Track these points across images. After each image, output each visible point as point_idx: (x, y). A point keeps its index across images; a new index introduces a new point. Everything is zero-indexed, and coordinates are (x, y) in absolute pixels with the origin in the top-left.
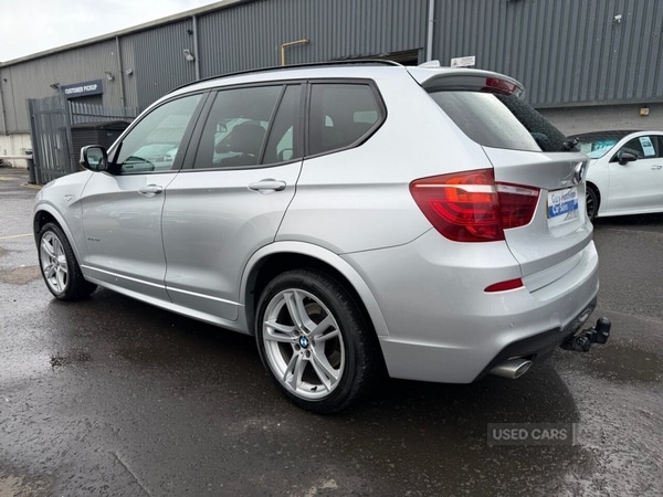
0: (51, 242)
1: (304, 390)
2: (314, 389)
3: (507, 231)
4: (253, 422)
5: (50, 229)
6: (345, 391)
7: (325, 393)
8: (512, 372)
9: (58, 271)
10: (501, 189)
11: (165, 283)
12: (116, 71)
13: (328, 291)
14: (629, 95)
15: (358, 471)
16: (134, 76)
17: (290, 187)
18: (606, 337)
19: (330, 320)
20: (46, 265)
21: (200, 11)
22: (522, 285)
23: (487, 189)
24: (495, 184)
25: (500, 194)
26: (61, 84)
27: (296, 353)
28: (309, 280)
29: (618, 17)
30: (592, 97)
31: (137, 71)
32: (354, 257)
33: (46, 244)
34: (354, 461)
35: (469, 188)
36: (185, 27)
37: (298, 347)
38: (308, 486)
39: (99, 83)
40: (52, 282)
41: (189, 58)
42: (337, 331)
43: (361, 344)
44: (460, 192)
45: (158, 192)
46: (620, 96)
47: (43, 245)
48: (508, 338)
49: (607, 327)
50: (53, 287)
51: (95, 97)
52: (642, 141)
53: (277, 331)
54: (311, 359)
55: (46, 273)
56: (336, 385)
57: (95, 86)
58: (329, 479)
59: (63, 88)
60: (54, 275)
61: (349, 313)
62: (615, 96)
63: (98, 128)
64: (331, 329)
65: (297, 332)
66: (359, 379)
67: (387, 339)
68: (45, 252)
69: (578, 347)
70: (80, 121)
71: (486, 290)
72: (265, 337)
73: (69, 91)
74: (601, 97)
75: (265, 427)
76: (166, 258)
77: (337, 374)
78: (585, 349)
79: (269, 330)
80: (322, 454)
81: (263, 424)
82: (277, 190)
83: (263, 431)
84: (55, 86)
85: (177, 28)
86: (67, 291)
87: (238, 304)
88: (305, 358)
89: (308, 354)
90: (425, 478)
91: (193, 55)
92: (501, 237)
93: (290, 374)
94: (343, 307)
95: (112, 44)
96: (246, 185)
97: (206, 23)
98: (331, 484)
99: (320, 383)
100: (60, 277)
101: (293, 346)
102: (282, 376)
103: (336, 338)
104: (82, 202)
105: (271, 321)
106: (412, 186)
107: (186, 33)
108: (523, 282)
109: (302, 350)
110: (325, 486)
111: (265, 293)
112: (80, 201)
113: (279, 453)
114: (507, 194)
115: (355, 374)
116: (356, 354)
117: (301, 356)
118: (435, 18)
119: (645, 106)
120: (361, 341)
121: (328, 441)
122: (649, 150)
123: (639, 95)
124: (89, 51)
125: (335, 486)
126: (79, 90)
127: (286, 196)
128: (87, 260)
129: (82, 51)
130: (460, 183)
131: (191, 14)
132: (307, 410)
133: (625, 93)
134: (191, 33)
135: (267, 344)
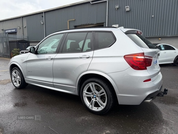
0: (15, 73)
1: (95, 109)
2: (98, 109)
3: (147, 67)
4: (83, 118)
5: (16, 69)
6: (107, 108)
7: (101, 109)
8: (149, 102)
9: (17, 81)
10: (146, 57)
11: (53, 83)
12: (21, 26)
13: (102, 83)
14: (156, 35)
15: (114, 128)
16: (26, 28)
17: (91, 57)
18: (167, 93)
19: (103, 90)
20: (13, 79)
21: (45, 11)
22: (151, 80)
23: (143, 57)
24: (144, 56)
25: (146, 58)
26: (5, 29)
27: (92, 99)
28: (97, 80)
29: (153, 16)
30: (147, 35)
31: (27, 26)
32: (110, 74)
33: (13, 73)
34: (112, 126)
35: (139, 57)
36: (41, 15)
37: (93, 98)
38: (103, 133)
39: (16, 29)
40: (15, 83)
41: (42, 23)
42: (105, 93)
43: (111, 96)
44: (137, 58)
45: (52, 59)
46: (154, 35)
47: (13, 74)
48: (148, 93)
49: (167, 90)
50: (15, 85)
51: (15, 33)
52: (161, 46)
53: (87, 94)
54: (97, 101)
55: (13, 81)
56: (104, 107)
57: (15, 30)
58: (107, 130)
59: (5, 30)
60: (16, 82)
61: (108, 88)
62: (153, 35)
63: (16, 42)
64: (103, 92)
65: (93, 94)
66: (111, 105)
67: (119, 95)
68: (13, 75)
69: (161, 95)
70: (10, 40)
71: (144, 82)
72: (83, 96)
73: (7, 31)
74: (150, 35)
75: (86, 119)
76: (54, 76)
77: (105, 104)
78: (163, 96)
79: (85, 94)
80: (103, 125)
81: (85, 118)
82: (87, 58)
83: (86, 120)
84: (3, 30)
85: (39, 15)
86: (20, 86)
87: (76, 87)
88: (95, 100)
89: (96, 99)
90: (130, 129)
91: (43, 22)
92: (146, 69)
93: (90, 105)
94: (106, 87)
95: (20, 19)
96: (78, 57)
97: (47, 14)
98: (108, 132)
99: (100, 107)
100: (18, 82)
101: (92, 97)
102: (88, 106)
103: (105, 95)
104: (26, 62)
105: (85, 91)
106: (124, 57)
107: (41, 16)
108: (151, 79)
109: (94, 98)
110: (107, 132)
111: (84, 84)
112: (26, 61)
113: (92, 125)
114: (147, 59)
115: (110, 104)
116: (110, 99)
117: (94, 100)
118: (108, 15)
119: (160, 37)
120: (111, 95)
121: (104, 121)
122: (163, 48)
123: (158, 35)
124: (13, 21)
125: (109, 132)
126: (10, 31)
127: (90, 59)
128: (27, 77)
129: (11, 21)
130: (136, 56)
131: (43, 12)
132: (96, 114)
133: (155, 34)
134: (43, 16)
135: (84, 97)
